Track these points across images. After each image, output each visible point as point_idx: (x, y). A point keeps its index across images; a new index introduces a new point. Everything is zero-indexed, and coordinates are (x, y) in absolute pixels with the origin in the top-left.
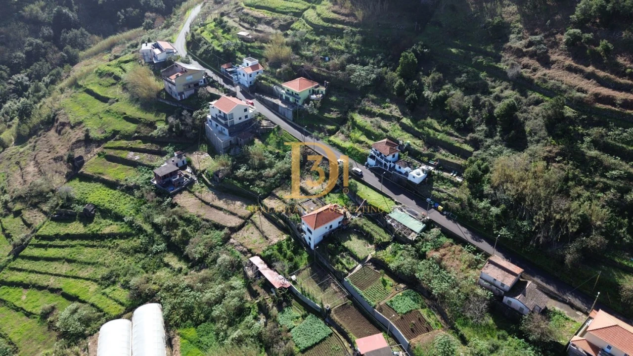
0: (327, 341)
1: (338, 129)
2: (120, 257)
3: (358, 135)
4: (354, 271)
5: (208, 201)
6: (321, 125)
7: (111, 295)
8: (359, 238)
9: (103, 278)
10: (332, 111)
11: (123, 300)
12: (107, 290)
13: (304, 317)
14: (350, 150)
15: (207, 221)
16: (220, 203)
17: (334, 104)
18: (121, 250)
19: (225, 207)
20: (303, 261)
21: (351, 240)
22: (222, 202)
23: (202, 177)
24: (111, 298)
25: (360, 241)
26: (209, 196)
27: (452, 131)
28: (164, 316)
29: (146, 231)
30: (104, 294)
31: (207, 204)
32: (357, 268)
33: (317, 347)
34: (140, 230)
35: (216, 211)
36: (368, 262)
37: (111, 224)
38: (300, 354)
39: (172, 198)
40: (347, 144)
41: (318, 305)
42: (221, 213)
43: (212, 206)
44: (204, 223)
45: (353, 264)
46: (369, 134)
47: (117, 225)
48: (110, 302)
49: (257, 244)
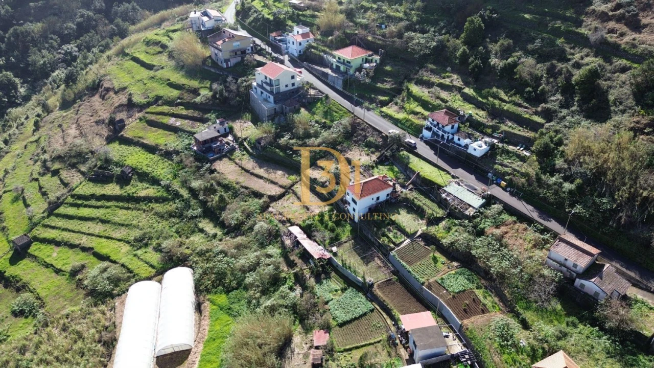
0: (367, 317)
1: (391, 101)
2: (154, 220)
3: (413, 106)
4: (402, 246)
5: (249, 169)
6: (373, 96)
7: (142, 257)
8: (408, 213)
9: (136, 240)
10: (386, 81)
11: (155, 263)
12: (139, 252)
13: (344, 290)
14: (404, 121)
15: (246, 188)
16: (261, 172)
17: (388, 74)
18: (156, 214)
19: (266, 175)
20: (345, 233)
21: (399, 214)
22: (262, 170)
23: (244, 145)
24: (142, 259)
25: (410, 216)
26: (249, 164)
27: (521, 101)
28: (194, 280)
29: (182, 196)
30: (135, 255)
31: (247, 171)
32: (405, 243)
33: (356, 322)
34: (177, 195)
35: (256, 179)
36: (417, 238)
37: (148, 188)
38: (337, 328)
39: (212, 164)
40: (401, 116)
41: (360, 279)
42: (261, 181)
43: (252, 174)
44: (242, 190)
45: (401, 238)
46: (425, 104)
47: (153, 188)
48: (140, 263)
49: (297, 214)
